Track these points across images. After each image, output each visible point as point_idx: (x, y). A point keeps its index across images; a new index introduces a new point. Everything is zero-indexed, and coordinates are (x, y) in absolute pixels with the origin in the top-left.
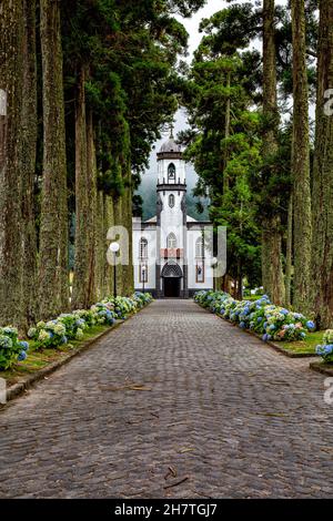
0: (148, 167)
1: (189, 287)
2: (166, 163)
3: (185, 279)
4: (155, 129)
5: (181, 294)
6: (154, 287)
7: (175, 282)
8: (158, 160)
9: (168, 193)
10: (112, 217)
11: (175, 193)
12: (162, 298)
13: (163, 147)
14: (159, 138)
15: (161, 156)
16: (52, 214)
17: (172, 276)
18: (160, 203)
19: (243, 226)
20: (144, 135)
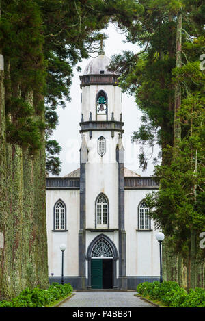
0: (69, 99)
1: (128, 274)
2: (94, 90)
3: (123, 262)
4: (81, 46)
5: (116, 284)
6: (76, 274)
7: (108, 266)
8: (82, 86)
9: (96, 135)
10: (21, 178)
11: (107, 135)
12: (88, 290)
13: (90, 67)
14: (85, 56)
15: (87, 81)
17: (102, 257)
19: (198, 191)
20: (62, 53)
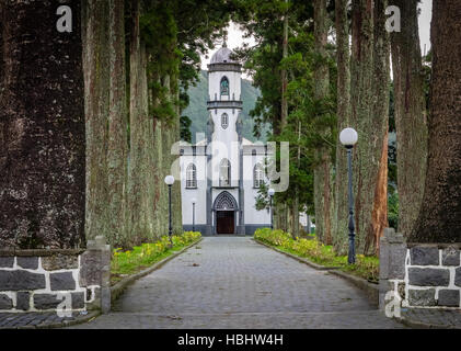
1: (246, 223)
2: (218, 76)
3: (241, 212)
5: (236, 230)
6: (205, 223)
8: (209, 72)
9: (220, 112)
11: (229, 112)
12: (214, 234)
13: (215, 57)
15: (212, 68)
16: (117, 152)
17: (225, 209)
18: (211, 123)
